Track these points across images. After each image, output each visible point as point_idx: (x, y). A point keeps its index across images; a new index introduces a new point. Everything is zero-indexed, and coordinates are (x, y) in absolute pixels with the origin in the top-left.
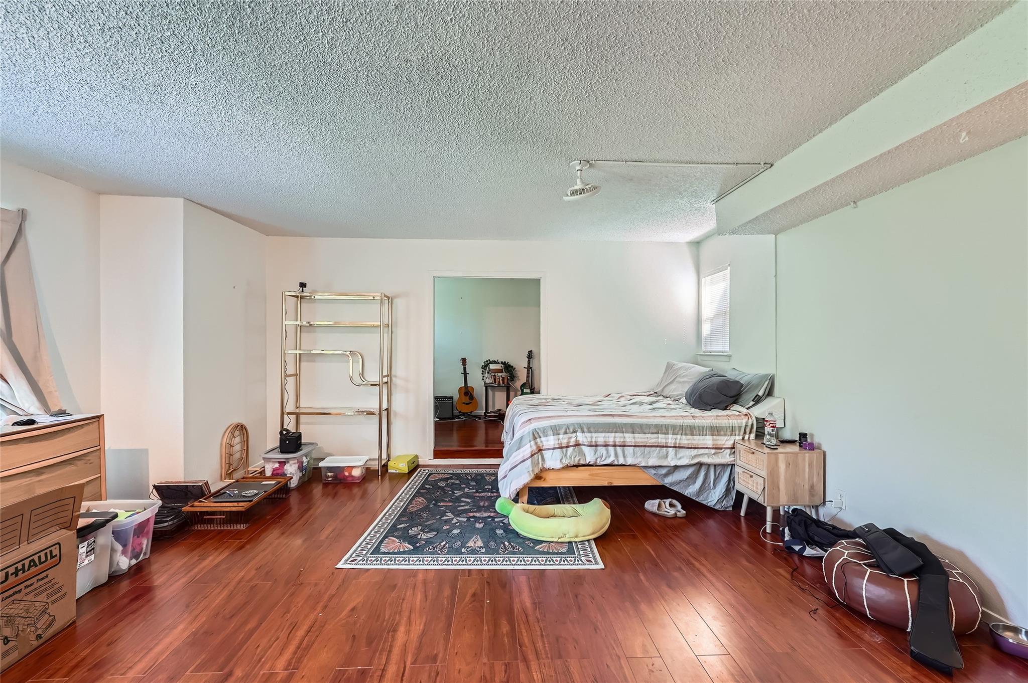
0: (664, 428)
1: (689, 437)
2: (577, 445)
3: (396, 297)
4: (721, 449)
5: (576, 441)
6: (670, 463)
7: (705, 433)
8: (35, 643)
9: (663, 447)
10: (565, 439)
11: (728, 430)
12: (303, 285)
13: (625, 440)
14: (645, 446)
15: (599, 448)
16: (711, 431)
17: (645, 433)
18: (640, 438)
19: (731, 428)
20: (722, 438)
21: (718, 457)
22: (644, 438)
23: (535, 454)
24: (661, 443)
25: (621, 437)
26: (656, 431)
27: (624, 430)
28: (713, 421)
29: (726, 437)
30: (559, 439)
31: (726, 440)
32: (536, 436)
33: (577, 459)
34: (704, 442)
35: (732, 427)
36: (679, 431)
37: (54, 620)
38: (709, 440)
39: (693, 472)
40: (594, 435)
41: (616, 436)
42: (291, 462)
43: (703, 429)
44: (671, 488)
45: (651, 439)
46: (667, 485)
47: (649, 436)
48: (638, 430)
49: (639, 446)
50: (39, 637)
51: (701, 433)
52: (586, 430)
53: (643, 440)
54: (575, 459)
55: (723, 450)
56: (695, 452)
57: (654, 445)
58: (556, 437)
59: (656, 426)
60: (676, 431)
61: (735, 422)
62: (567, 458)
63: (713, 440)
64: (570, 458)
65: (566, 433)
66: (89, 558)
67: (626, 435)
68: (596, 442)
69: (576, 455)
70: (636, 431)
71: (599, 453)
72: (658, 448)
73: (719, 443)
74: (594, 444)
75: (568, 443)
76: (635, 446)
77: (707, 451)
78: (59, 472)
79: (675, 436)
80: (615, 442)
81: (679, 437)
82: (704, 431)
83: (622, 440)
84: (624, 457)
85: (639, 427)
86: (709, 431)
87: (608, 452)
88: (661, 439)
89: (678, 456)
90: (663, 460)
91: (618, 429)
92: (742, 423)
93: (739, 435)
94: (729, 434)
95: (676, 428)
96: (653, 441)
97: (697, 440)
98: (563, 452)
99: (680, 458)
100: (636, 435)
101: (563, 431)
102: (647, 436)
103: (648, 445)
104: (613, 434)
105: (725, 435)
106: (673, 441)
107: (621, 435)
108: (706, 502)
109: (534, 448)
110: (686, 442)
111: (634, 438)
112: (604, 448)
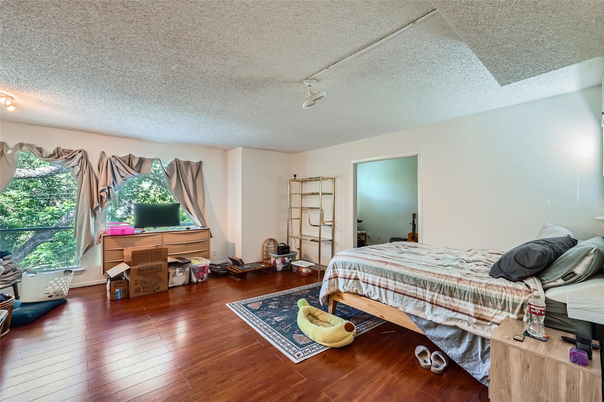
0: (422, 283)
1: (447, 297)
2: (356, 279)
3: (337, 178)
4: (488, 321)
5: (356, 276)
6: (426, 317)
7: (466, 298)
8: (153, 292)
9: (421, 300)
10: (349, 272)
11: (499, 304)
12: (295, 176)
13: (388, 285)
14: (404, 294)
15: (369, 285)
16: (473, 299)
17: (405, 283)
18: (400, 286)
19: (503, 302)
20: (491, 310)
21: (483, 329)
22: (404, 287)
23: (332, 278)
24: (419, 295)
25: (384, 281)
26: (414, 283)
27: (388, 276)
28: (479, 289)
29: (496, 310)
30: (345, 272)
31: (495, 314)
32: (335, 266)
33: (355, 289)
34: (466, 308)
35: (505, 301)
36: (437, 288)
37: (159, 288)
38: (471, 307)
39: (454, 335)
40: (366, 274)
41: (381, 279)
42: (279, 259)
43: (465, 294)
44: (432, 341)
45: (411, 290)
46: (428, 337)
47: (409, 286)
48: (399, 278)
49: (398, 293)
50: (154, 291)
51: (463, 297)
52: (361, 269)
53: (403, 289)
54: (353, 289)
55: (489, 324)
56: (452, 314)
57: (412, 295)
58: (343, 270)
59: (415, 279)
60: (434, 288)
61: (510, 297)
62: (347, 286)
63: (475, 308)
64: (350, 287)
65: (350, 268)
66: (180, 274)
67: (389, 280)
68: (367, 280)
69: (354, 286)
70: (397, 280)
71: (369, 290)
72: (416, 300)
73: (486, 314)
74: (366, 281)
75: (350, 276)
76: (395, 292)
77: (467, 317)
78: (193, 246)
79: (432, 293)
80: (380, 284)
81: (436, 294)
82: (466, 295)
83: (385, 283)
84: (386, 298)
85: (400, 276)
86: (471, 298)
87: (375, 291)
88: (420, 292)
89: (434, 313)
90: (420, 311)
91: (383, 274)
92: (519, 300)
93: (513, 313)
94: (500, 307)
95: (434, 286)
96: (412, 291)
97: (457, 303)
98: (345, 281)
99: (436, 315)
100: (397, 283)
101: (348, 267)
102: (406, 285)
103: (407, 294)
104: (379, 277)
105: (494, 308)
106: (430, 297)
107: (385, 279)
108: (472, 372)
109: (332, 274)
110: (443, 301)
111: (395, 284)
112: (372, 286)
